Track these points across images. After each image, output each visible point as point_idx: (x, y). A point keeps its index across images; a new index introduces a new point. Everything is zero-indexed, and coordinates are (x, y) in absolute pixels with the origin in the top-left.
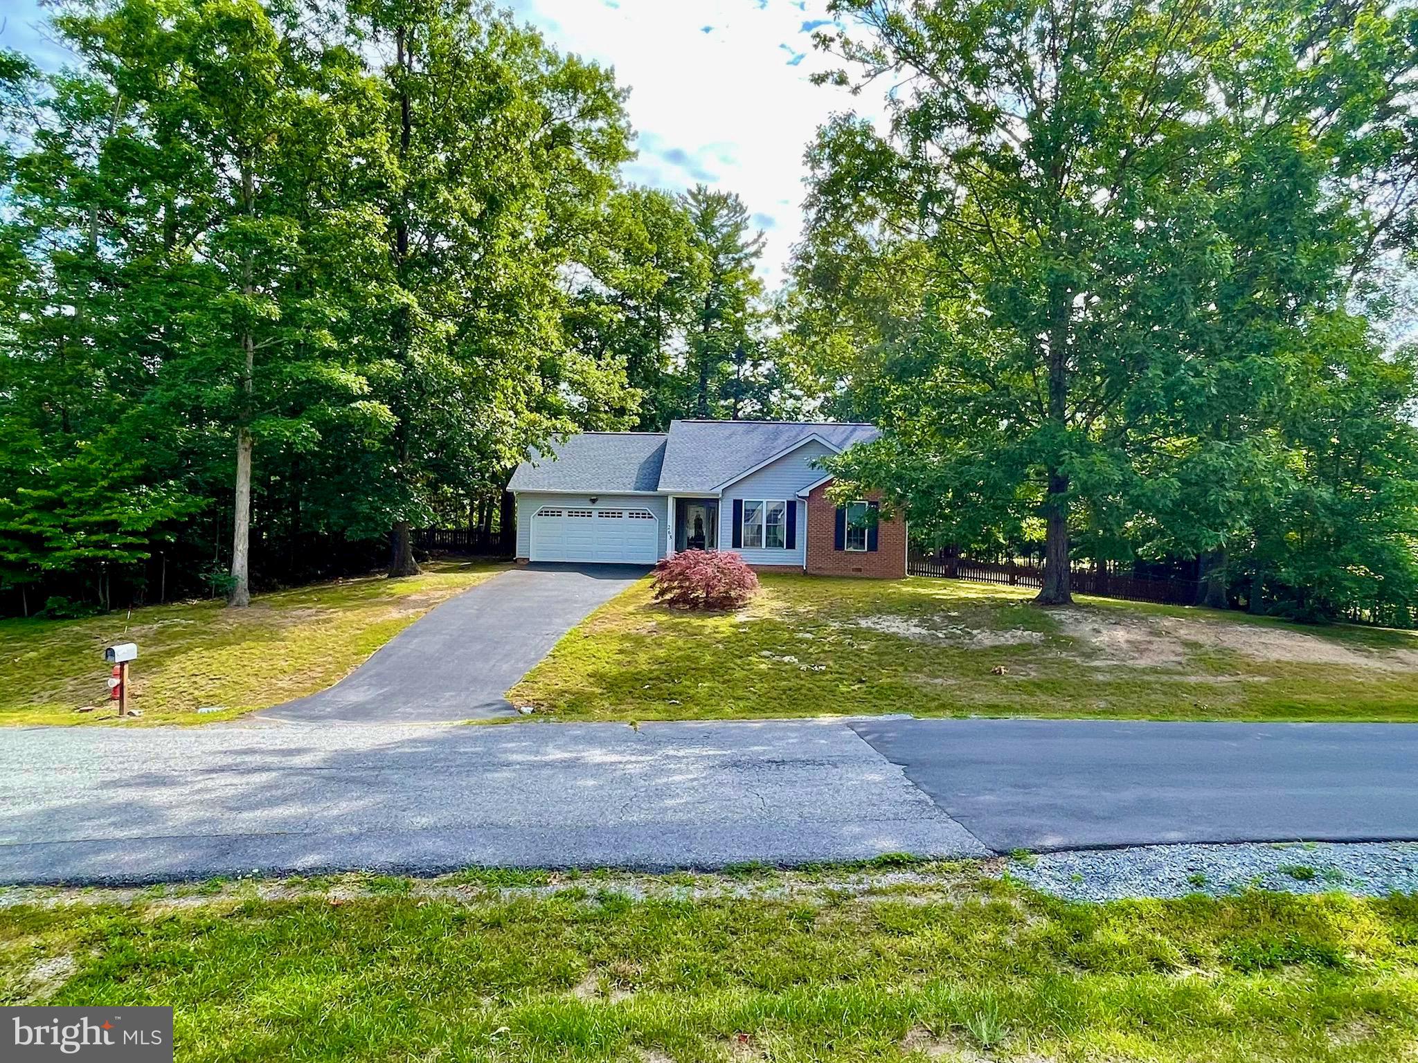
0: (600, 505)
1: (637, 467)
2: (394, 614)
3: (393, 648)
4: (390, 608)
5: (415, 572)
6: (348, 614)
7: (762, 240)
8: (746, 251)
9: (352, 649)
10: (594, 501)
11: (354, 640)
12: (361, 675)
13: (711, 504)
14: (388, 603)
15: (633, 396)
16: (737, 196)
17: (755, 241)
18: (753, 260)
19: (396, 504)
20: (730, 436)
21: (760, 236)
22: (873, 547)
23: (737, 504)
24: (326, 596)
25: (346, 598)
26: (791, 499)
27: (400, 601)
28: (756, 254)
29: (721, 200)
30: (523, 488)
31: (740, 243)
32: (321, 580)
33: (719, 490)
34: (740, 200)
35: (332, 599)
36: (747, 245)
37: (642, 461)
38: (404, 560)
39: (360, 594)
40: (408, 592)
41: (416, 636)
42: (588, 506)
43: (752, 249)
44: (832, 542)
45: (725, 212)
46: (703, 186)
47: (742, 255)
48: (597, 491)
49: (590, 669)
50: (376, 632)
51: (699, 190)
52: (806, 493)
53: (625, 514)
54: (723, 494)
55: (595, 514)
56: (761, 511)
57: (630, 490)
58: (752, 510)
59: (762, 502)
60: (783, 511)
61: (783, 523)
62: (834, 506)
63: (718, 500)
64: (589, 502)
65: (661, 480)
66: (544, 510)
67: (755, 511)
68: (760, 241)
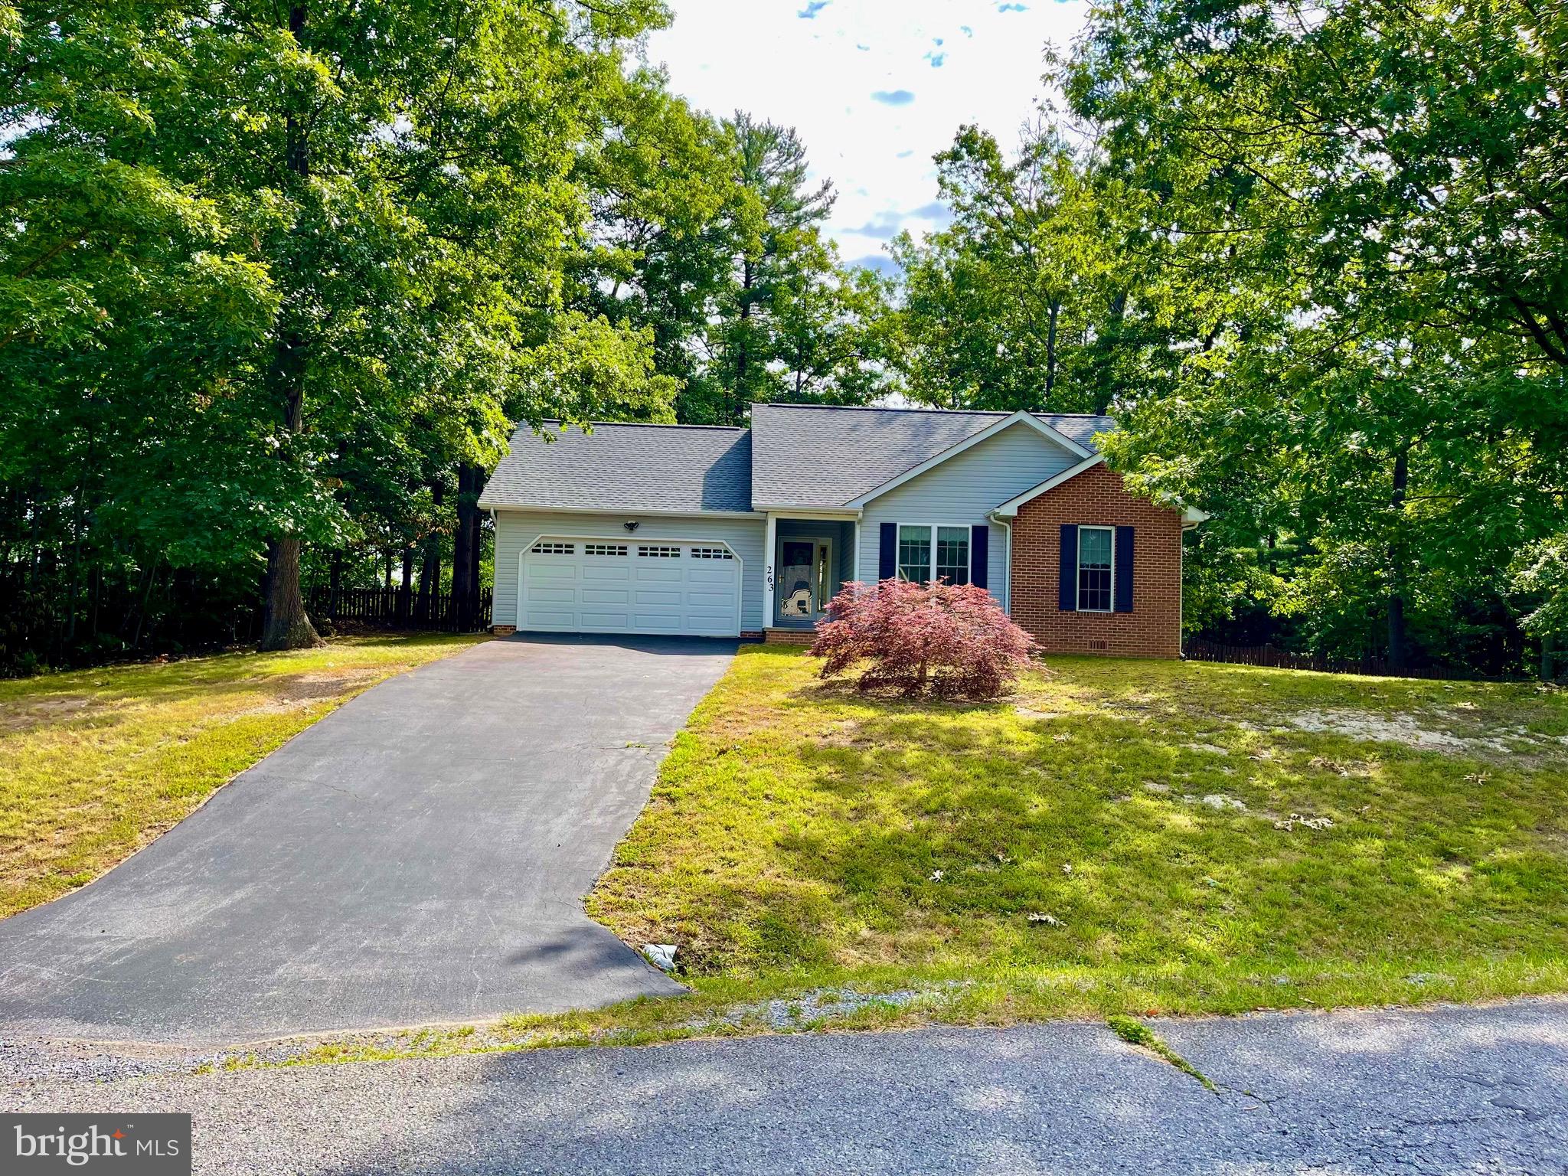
0: (645, 536)
1: (700, 476)
2: (268, 708)
3: (265, 779)
4: (259, 697)
5: (308, 643)
6: (161, 706)
7: (831, 192)
8: (806, 209)
9: (158, 784)
10: (631, 527)
11: (166, 763)
12: (173, 851)
13: (843, 532)
14: (254, 687)
15: (665, 386)
16: (793, 132)
17: (819, 195)
18: (816, 222)
19: (278, 500)
20: (854, 428)
21: (826, 188)
22: (1125, 604)
23: (887, 531)
24: (123, 679)
25: (164, 682)
26: (981, 522)
27: (286, 687)
28: (819, 214)
29: (769, 136)
30: (507, 503)
31: (798, 194)
32: (121, 658)
33: (858, 505)
34: (798, 135)
35: (134, 684)
36: (806, 201)
37: (708, 466)
38: (289, 623)
39: (199, 675)
40: (301, 671)
41: (321, 754)
42: (616, 535)
43: (815, 206)
44: (1053, 598)
45: (774, 154)
46: (745, 113)
47: (801, 213)
48: (639, 508)
49: (776, 830)
50: (224, 743)
51: (739, 118)
52: (1011, 510)
53: (685, 552)
54: (860, 515)
55: (633, 551)
56: (928, 543)
57: (695, 508)
58: (913, 542)
59: (929, 528)
60: (966, 544)
61: (966, 564)
62: (1057, 535)
63: (852, 524)
64: (623, 529)
65: (755, 490)
66: (543, 542)
67: (916, 543)
68: (827, 194)
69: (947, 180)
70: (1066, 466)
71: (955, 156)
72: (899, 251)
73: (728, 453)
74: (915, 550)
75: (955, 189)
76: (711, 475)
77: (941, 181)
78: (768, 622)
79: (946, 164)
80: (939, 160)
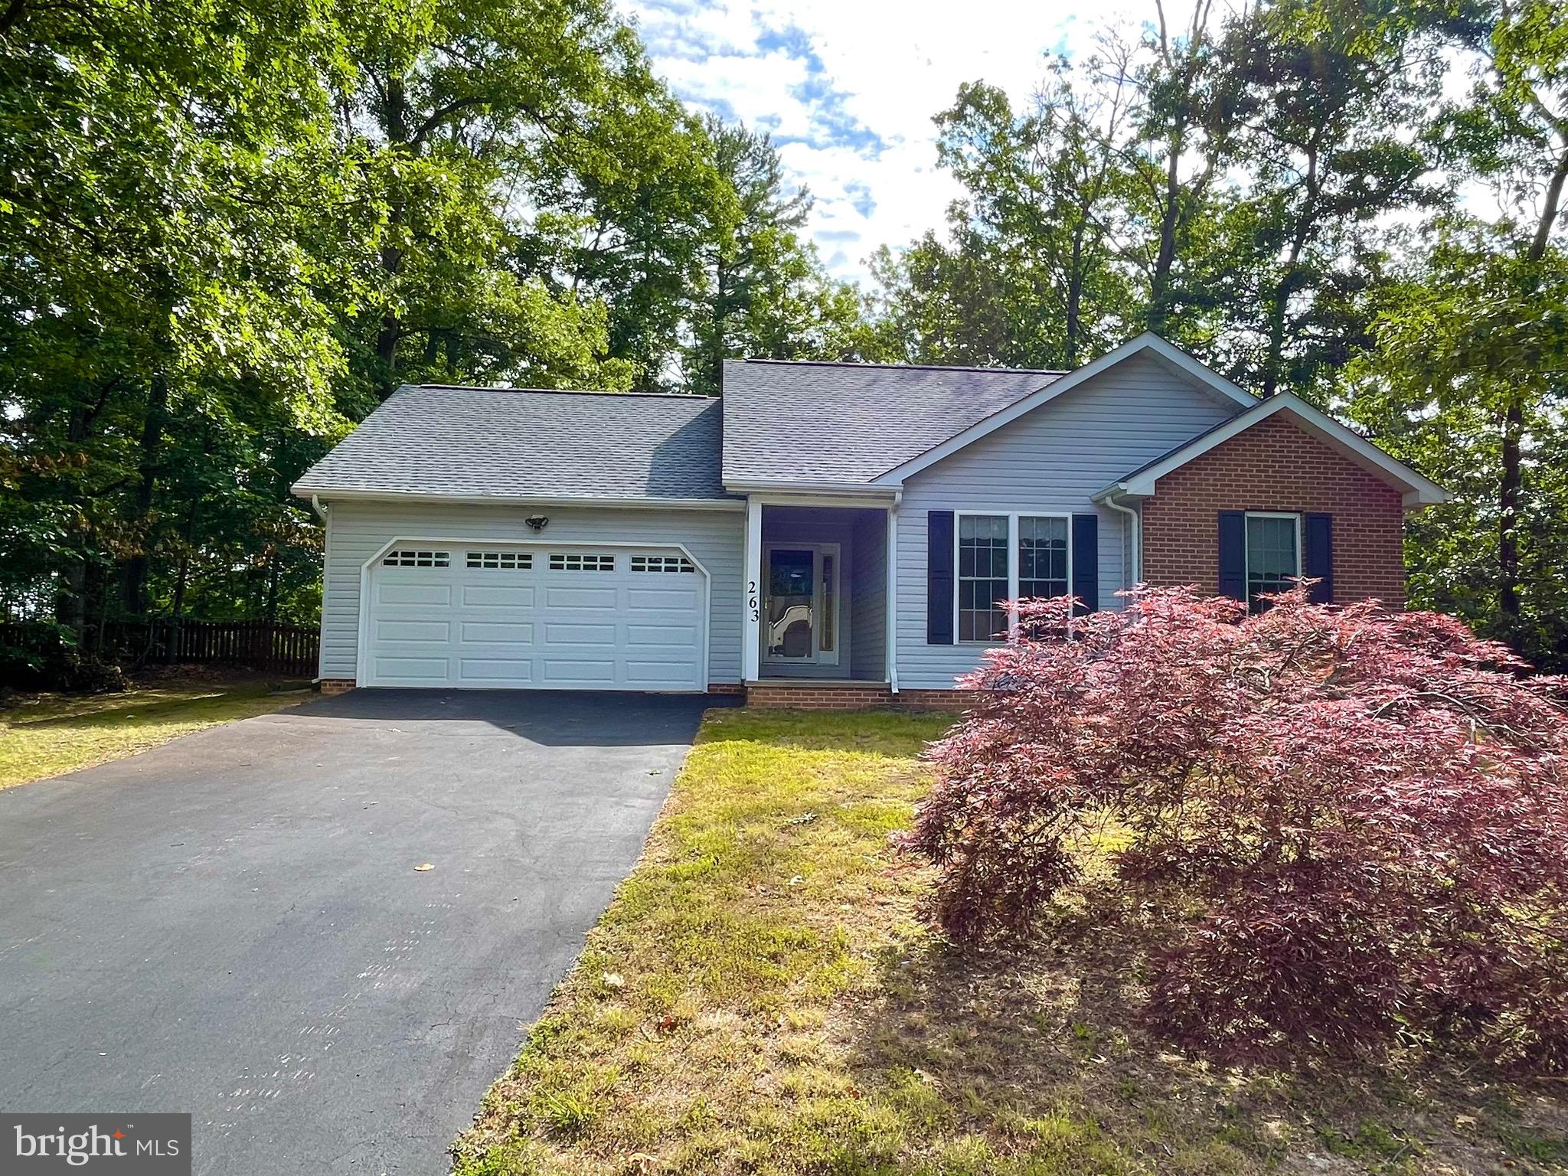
0: (560, 538)
1: (647, 452)
7: (807, 199)
8: (782, 216)
10: (537, 525)
13: (857, 533)
16: (768, 136)
17: (795, 202)
18: (794, 230)
21: (803, 195)
23: (940, 522)
26: (1085, 510)
28: (796, 221)
29: (743, 143)
30: (342, 488)
31: (773, 201)
33: (895, 481)
36: (782, 207)
37: (660, 440)
42: (514, 536)
43: (792, 213)
45: (748, 163)
47: (777, 220)
48: (548, 496)
52: (1145, 485)
53: (623, 562)
54: (899, 497)
55: (541, 560)
56: (1005, 542)
57: (634, 495)
58: (980, 542)
59: (1006, 518)
60: (1064, 544)
61: (1065, 576)
62: (1213, 528)
63: (885, 511)
64: (524, 528)
65: (727, 459)
66: (400, 549)
67: (987, 542)
68: (804, 201)
69: (948, 145)
70: (1217, 421)
71: (958, 116)
72: (878, 265)
73: (690, 424)
74: (984, 555)
75: (957, 154)
76: (662, 451)
77: (941, 147)
78: (751, 672)
79: (947, 126)
80: (939, 120)
